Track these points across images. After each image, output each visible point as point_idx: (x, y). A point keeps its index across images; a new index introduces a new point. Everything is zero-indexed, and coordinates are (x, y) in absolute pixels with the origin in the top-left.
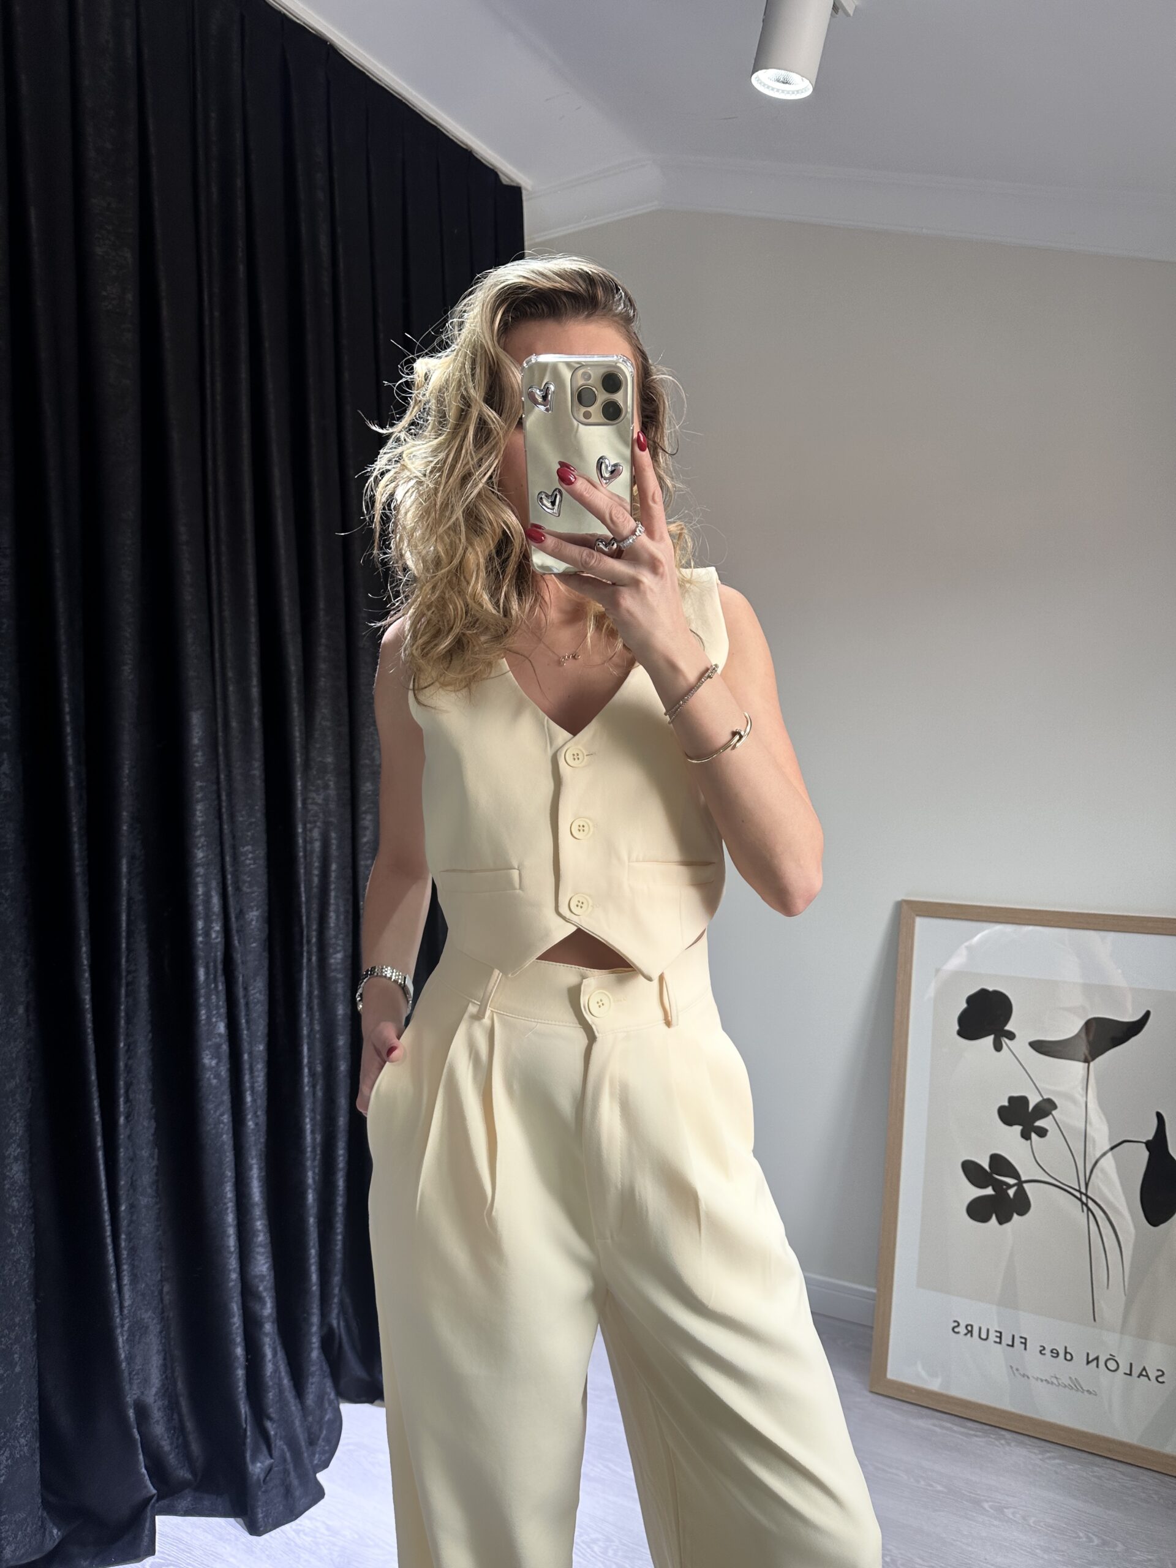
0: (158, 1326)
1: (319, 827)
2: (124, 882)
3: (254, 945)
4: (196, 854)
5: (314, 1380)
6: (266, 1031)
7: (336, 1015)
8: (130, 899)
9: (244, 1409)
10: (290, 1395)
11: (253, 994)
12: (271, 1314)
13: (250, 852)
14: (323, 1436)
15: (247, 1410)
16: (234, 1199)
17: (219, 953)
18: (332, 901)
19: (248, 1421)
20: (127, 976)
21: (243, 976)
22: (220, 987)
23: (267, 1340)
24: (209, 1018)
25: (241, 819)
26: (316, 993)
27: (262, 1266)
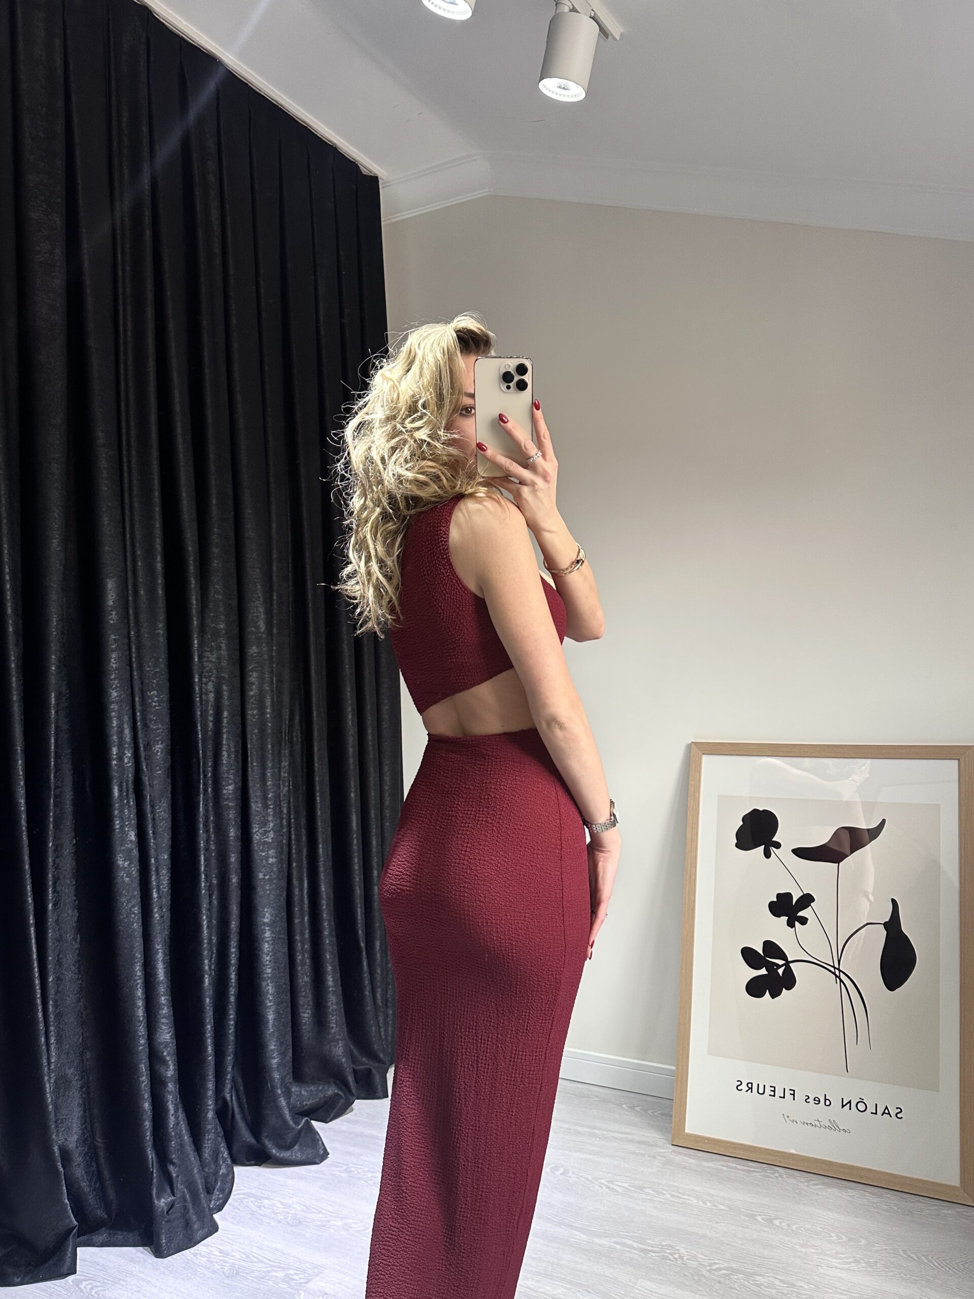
0: (79, 1083)
1: (213, 682)
2: (53, 712)
3: (159, 772)
4: (111, 693)
5: (210, 1137)
6: (170, 843)
7: (230, 837)
8: (57, 727)
9: (151, 1154)
10: (189, 1148)
11: (159, 813)
12: (172, 1076)
13: (156, 697)
14: (217, 1187)
15: (154, 1155)
16: (143, 977)
17: (130, 775)
18: (224, 742)
19: (154, 1166)
20: (55, 789)
21: (150, 796)
22: (132, 803)
23: (170, 1097)
24: (122, 827)
25: (148, 669)
26: (212, 818)
27: (166, 1035)
